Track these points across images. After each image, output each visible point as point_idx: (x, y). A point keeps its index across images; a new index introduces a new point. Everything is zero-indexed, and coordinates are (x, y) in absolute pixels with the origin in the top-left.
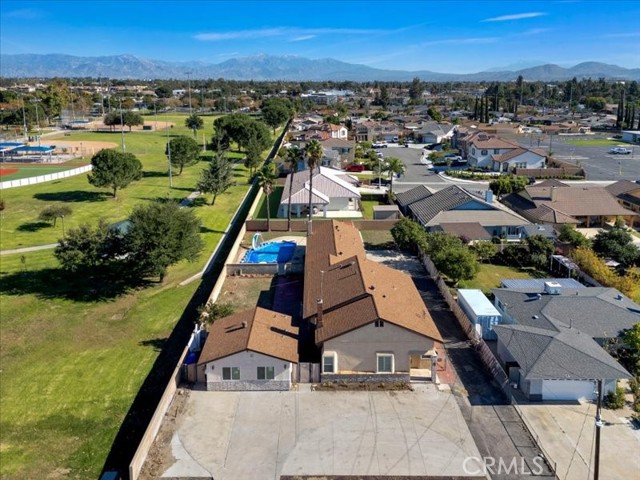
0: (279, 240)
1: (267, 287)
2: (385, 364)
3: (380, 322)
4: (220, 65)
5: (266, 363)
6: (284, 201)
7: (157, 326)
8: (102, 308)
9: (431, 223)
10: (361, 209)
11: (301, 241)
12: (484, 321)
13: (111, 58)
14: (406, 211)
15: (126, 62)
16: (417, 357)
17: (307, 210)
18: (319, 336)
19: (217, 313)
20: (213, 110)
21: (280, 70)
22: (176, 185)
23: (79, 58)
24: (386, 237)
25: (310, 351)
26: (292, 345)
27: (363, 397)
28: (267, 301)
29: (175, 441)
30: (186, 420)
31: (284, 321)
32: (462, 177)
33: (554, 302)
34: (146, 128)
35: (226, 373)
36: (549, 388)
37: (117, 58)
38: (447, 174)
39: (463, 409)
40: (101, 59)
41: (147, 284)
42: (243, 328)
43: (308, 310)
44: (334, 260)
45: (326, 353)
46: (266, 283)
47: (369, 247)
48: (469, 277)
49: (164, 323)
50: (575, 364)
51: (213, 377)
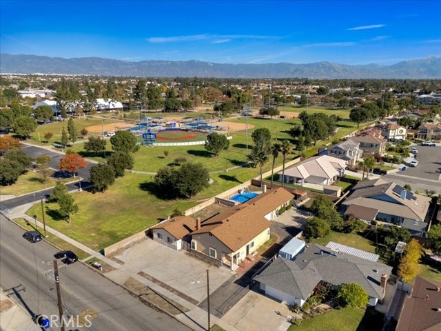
2: (213, 253)
3: (210, 233)
4: (392, 67)
6: (280, 172)
12: (283, 254)
13: (314, 64)
15: (324, 66)
20: (338, 106)
23: (295, 65)
34: (282, 117)
35: (159, 235)
37: (318, 64)
39: (227, 282)
40: (308, 65)
45: (193, 241)
51: (155, 236)
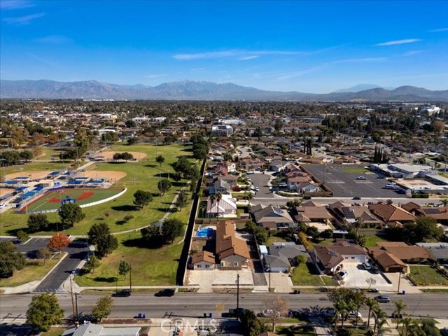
0: (207, 228)
1: (205, 245)
2: (236, 264)
3: (234, 254)
5: (208, 264)
6: (209, 212)
7: (176, 256)
8: (158, 251)
9: (259, 222)
10: (237, 214)
11: (214, 228)
12: (263, 254)
13: (81, 83)
14: (252, 215)
15: (92, 86)
16: (244, 263)
17: (216, 214)
18: (220, 258)
19: (193, 252)
21: (196, 91)
22: (163, 201)
23: (60, 83)
24: (243, 226)
25: (218, 261)
26: (213, 260)
27: (230, 271)
28: (205, 248)
29: (189, 279)
30: (191, 276)
31: (211, 254)
32: (282, 195)
33: (282, 249)
34: (134, 160)
35: (198, 266)
36: (272, 269)
38: (277, 193)
39: (253, 274)
40: (75, 84)
41: (168, 244)
42: (202, 256)
43: (217, 251)
44: (225, 237)
45: (222, 262)
46: (204, 243)
47: (238, 230)
48: (264, 241)
49: (178, 254)
50: (281, 264)
51: (195, 267)
